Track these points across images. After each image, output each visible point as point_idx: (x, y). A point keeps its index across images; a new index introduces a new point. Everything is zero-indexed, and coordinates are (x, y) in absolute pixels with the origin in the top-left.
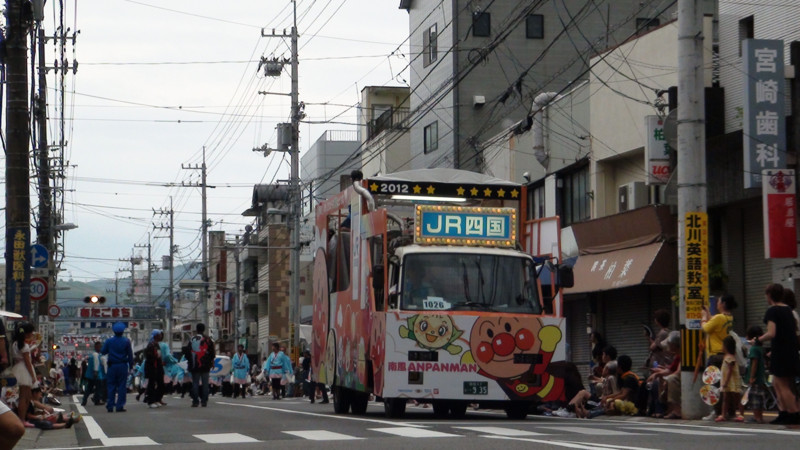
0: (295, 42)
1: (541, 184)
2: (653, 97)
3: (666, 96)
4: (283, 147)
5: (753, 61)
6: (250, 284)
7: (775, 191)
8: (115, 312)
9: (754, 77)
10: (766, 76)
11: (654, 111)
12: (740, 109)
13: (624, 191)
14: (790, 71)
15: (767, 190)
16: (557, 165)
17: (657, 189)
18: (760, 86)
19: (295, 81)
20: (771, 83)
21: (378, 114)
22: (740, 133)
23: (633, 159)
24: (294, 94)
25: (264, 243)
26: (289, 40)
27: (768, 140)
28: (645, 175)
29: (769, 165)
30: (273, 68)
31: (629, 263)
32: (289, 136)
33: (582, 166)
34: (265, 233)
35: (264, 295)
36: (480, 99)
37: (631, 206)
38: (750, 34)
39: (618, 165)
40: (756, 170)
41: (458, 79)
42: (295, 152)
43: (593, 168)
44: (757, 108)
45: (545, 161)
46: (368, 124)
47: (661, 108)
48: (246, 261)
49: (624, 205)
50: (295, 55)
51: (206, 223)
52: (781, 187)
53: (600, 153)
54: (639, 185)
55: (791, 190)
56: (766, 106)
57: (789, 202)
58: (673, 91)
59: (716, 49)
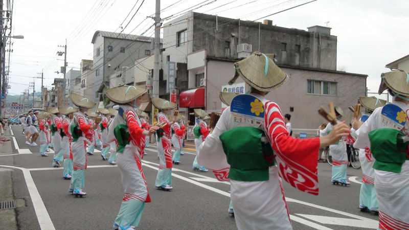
0: (66, 48)
2: (148, 71)
3: (151, 71)
4: (62, 72)
5: (169, 66)
6: (53, 101)
7: (172, 94)
8: (20, 105)
9: (169, 70)
10: (172, 69)
11: (149, 74)
12: (166, 75)
14: (177, 69)
15: (171, 94)
18: (170, 71)
19: (65, 57)
20: (173, 71)
21: (85, 66)
22: (166, 81)
23: (144, 83)
24: (65, 60)
25: (57, 92)
26: (65, 48)
27: (171, 83)
29: (172, 88)
30: (60, 54)
33: (132, 83)
34: (57, 89)
35: (56, 103)
36: (110, 65)
38: (169, 60)
39: (140, 84)
40: (169, 89)
41: (104, 64)
42: (65, 73)
43: (135, 84)
44: (170, 76)
45: (124, 81)
46: (83, 68)
48: (52, 95)
50: (66, 51)
51: (43, 86)
52: (174, 93)
53: (137, 81)
55: (176, 94)
56: (171, 76)
57: (175, 96)
58: (153, 70)
59: (162, 61)
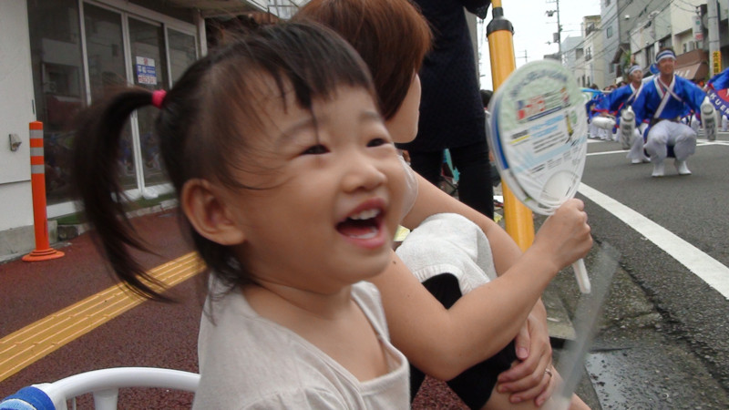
0: (558, 4)
1: (653, 45)
2: (695, 9)
3: (699, 9)
4: (555, 41)
11: (696, 14)
13: (685, 45)
16: (659, 38)
17: (697, 43)
19: (558, 18)
21: (589, 26)
23: (689, 32)
24: (558, 22)
28: (693, 38)
30: (550, 14)
31: (688, 72)
32: (557, 37)
33: (669, 37)
36: (627, 16)
37: (688, 50)
39: (681, 36)
42: (559, 42)
43: (673, 37)
45: (654, 37)
46: (586, 30)
47: (698, 13)
49: (685, 50)
50: (558, 8)
53: (676, 31)
54: (691, 43)
